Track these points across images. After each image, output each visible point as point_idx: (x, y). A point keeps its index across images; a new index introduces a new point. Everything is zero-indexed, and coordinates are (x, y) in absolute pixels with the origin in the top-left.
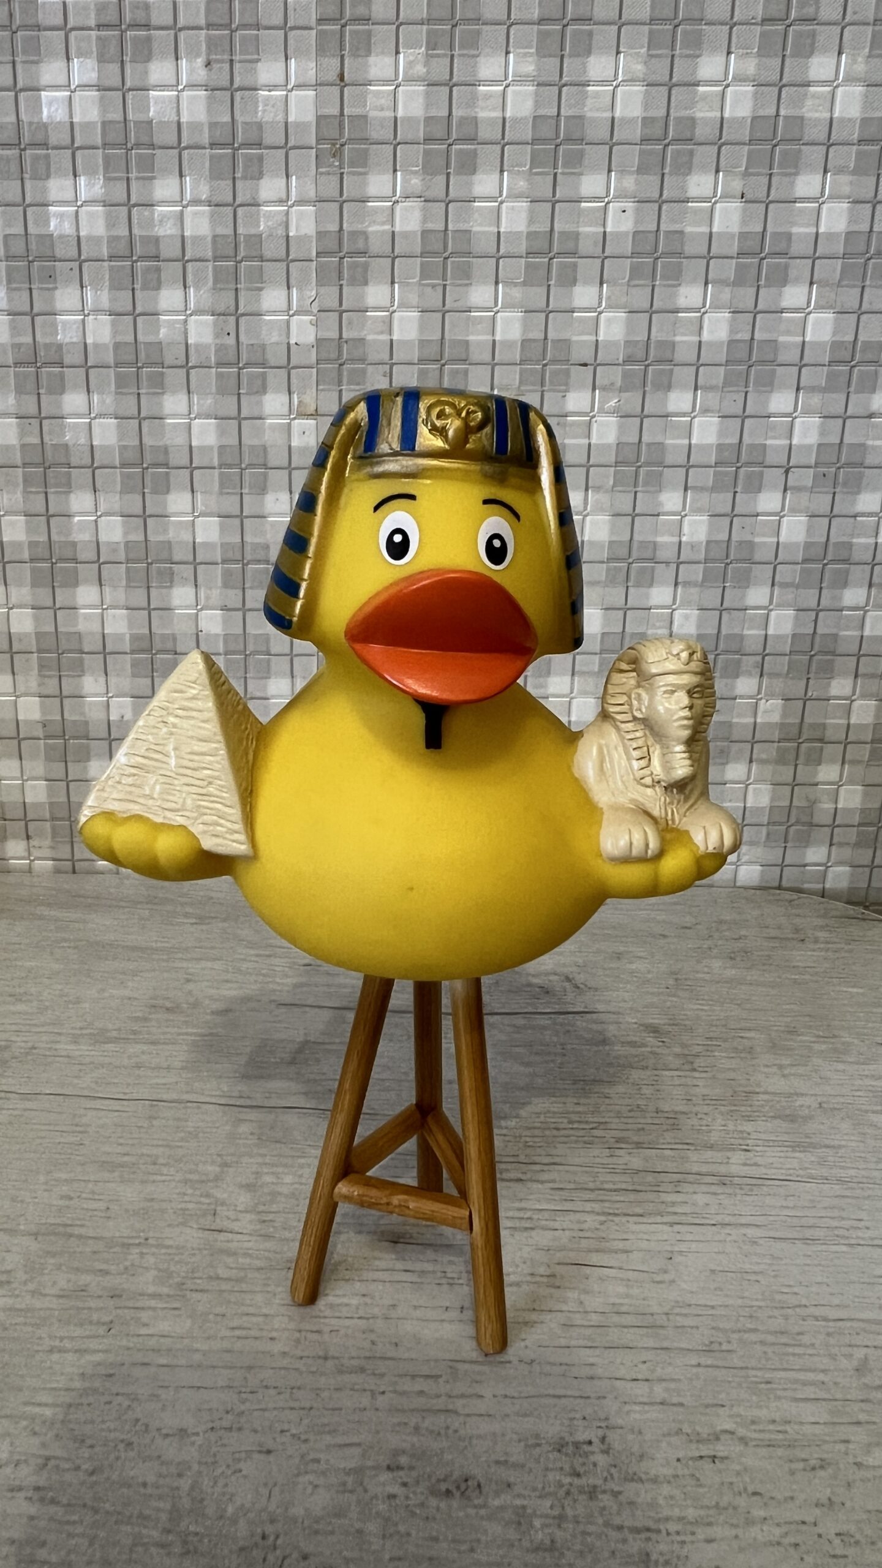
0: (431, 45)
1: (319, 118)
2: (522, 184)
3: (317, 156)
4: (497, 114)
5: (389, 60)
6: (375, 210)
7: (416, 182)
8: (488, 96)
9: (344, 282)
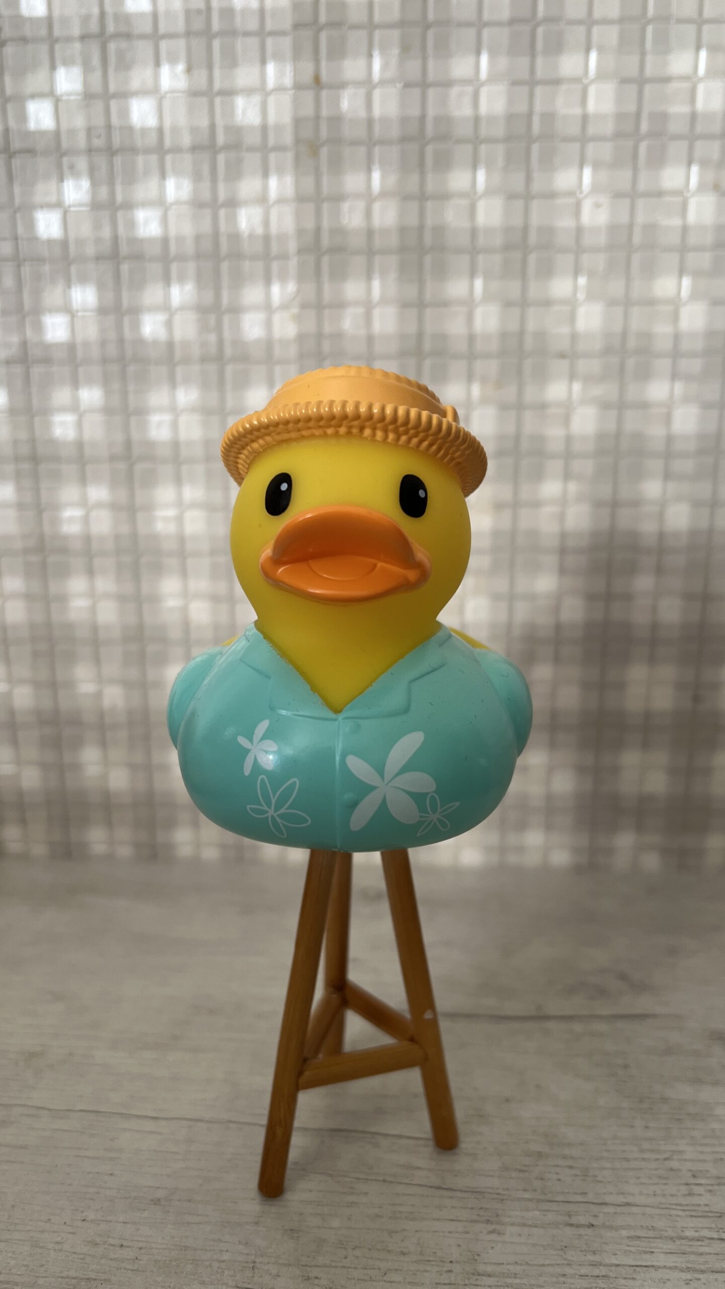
0: (404, 47)
1: (298, 121)
3: (296, 157)
4: (470, 113)
5: (362, 62)
9: (322, 279)
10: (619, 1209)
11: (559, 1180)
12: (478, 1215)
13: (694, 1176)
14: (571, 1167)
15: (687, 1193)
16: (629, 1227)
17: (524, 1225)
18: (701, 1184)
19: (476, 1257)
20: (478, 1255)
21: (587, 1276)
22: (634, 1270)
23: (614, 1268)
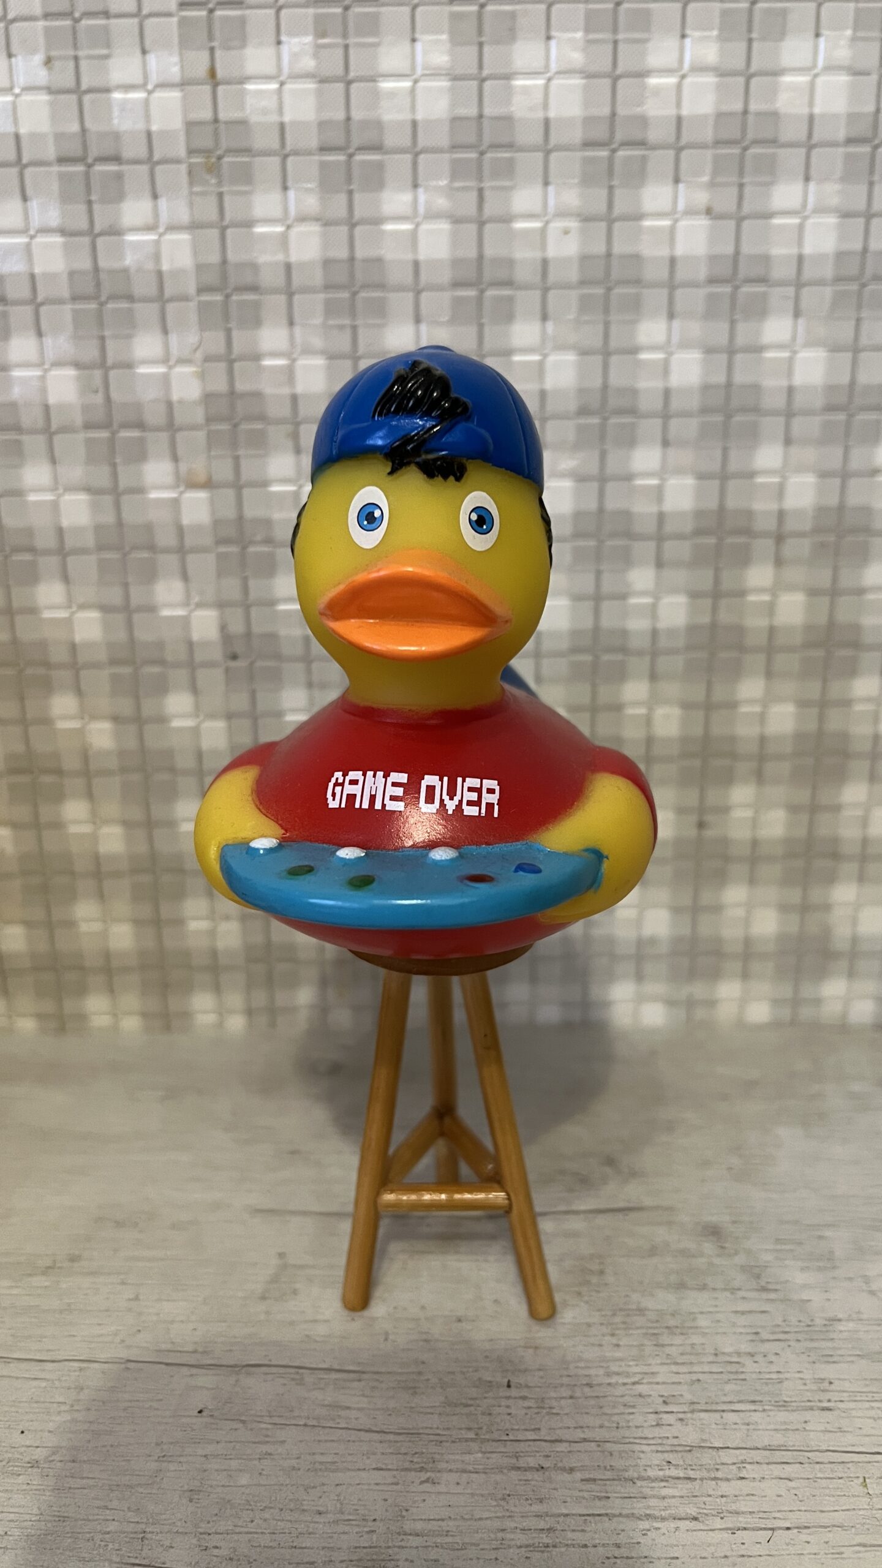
0: (321, 32)
1: (190, 126)
2: (442, 202)
3: (190, 173)
4: (406, 116)
5: (270, 51)
6: (264, 236)
7: (312, 203)
8: (392, 94)
9: (232, 325)
10: (576, 1447)
11: (509, 1414)
12: (412, 1462)
13: (665, 1402)
14: (524, 1398)
15: (654, 1423)
16: (583, 1468)
17: (464, 1471)
18: (672, 1412)
19: (404, 1513)
20: (407, 1510)
21: (531, 1530)
22: (586, 1520)
23: (561, 1519)
